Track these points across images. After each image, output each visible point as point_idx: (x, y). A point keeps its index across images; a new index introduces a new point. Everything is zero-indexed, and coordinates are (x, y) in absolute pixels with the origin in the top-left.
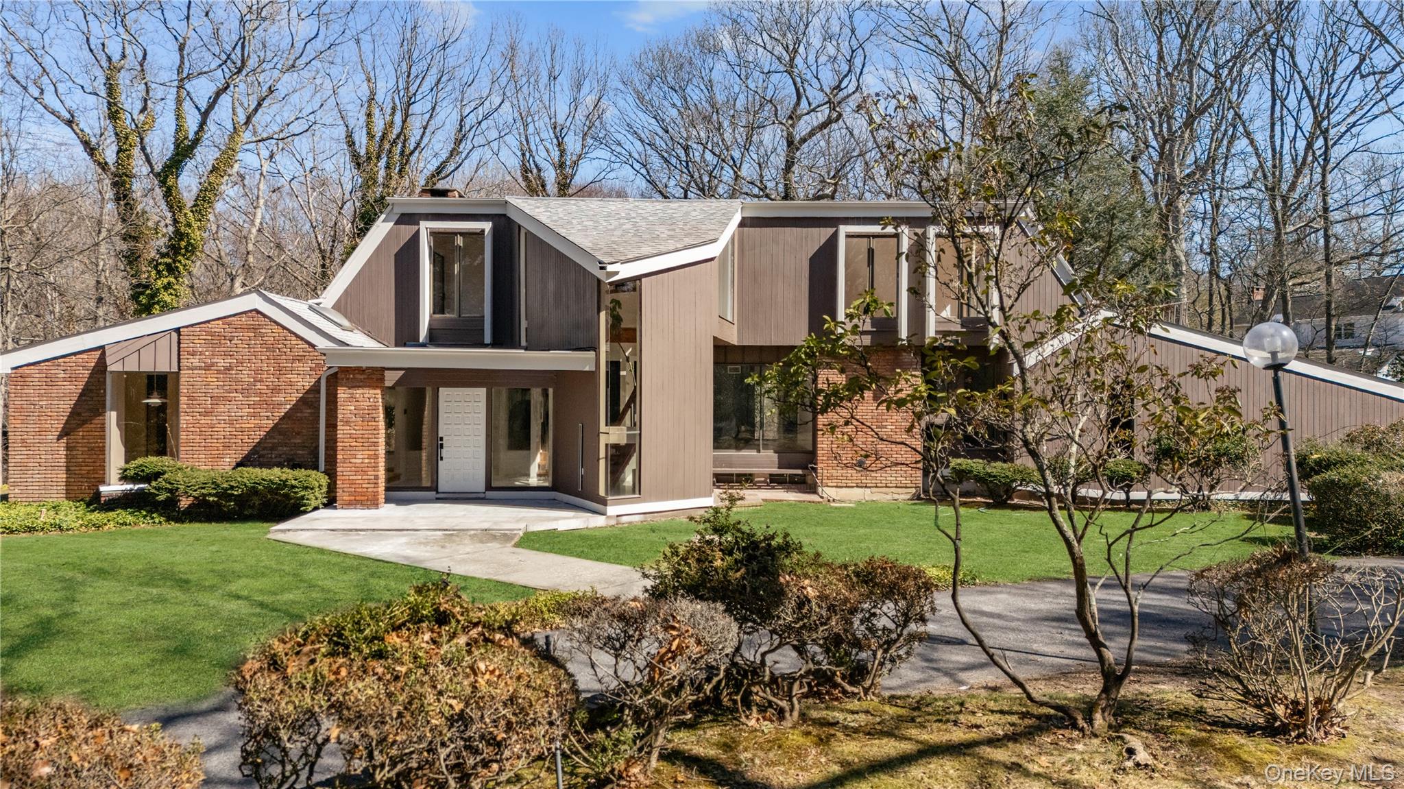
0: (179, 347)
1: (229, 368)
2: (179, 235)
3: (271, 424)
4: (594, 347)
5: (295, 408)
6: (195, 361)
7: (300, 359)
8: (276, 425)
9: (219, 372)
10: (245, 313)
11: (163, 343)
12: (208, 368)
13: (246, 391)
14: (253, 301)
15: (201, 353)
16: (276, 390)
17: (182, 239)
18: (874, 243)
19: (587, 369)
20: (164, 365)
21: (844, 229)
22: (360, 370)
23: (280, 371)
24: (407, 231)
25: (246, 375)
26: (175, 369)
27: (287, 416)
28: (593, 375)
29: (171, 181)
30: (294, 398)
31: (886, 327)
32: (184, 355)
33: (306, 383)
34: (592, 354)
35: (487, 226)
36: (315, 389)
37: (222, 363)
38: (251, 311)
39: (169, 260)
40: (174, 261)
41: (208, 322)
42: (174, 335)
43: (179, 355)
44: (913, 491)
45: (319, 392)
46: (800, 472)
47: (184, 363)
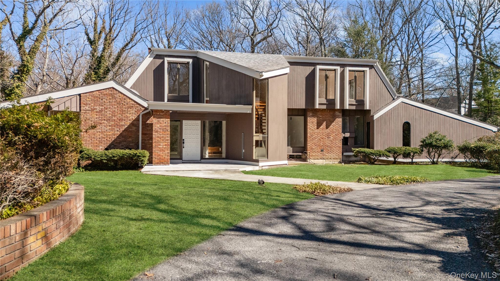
0: (80, 102)
1: (102, 111)
2: (24, 66)
3: (119, 133)
4: (251, 104)
5: (129, 127)
6: (87, 108)
7: (131, 107)
8: (121, 134)
9: (97, 112)
10: (108, 88)
11: (74, 100)
12: (92, 110)
13: (108, 120)
14: (112, 84)
15: (89, 104)
16: (121, 120)
17: (25, 67)
18: (328, 73)
19: (248, 112)
20: (74, 108)
21: (318, 67)
22: (161, 111)
23: (122, 112)
24: (159, 61)
25: (108, 114)
26: (78, 110)
27: (125, 130)
28: (251, 115)
29: (21, 43)
30: (129, 123)
31: (331, 103)
32: (82, 105)
33: (134, 117)
34: (251, 107)
35: (190, 61)
36: (137, 120)
37: (98, 108)
38: (110, 88)
39: (19, 76)
40: (21, 76)
41: (93, 92)
42: (78, 97)
43: (80, 105)
44: (339, 160)
45: (139, 120)
46: (301, 154)
47: (82, 108)
